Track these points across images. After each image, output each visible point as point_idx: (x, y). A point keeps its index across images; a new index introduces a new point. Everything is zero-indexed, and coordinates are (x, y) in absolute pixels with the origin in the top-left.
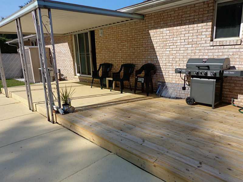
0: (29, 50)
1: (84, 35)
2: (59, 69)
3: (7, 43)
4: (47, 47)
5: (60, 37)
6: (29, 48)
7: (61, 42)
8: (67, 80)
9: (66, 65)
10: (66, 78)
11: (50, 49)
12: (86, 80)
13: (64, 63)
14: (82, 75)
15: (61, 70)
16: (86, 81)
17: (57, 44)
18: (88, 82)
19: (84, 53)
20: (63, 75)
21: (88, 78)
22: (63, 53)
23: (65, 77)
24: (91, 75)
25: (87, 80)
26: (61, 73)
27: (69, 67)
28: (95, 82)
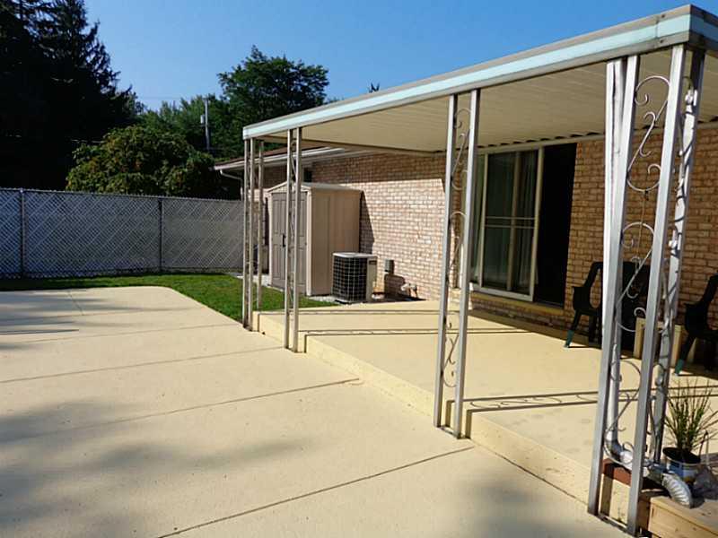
0: (309, 193)
1: (517, 158)
2: (392, 259)
3: (216, 168)
4: (354, 188)
5: (413, 160)
6: (312, 190)
7: (415, 175)
8: (417, 299)
9: (420, 250)
10: (415, 290)
11: (362, 194)
12: (504, 306)
13: (416, 242)
14: (484, 290)
15: (396, 263)
16: (507, 311)
17: (395, 180)
18: (515, 317)
19: (510, 216)
20: (402, 281)
21: (518, 303)
22: (417, 211)
23: (413, 286)
24: (528, 294)
25: (510, 309)
26: (395, 271)
27: (436, 256)
28: (551, 320)
